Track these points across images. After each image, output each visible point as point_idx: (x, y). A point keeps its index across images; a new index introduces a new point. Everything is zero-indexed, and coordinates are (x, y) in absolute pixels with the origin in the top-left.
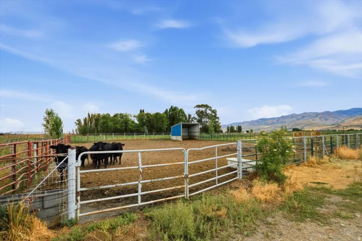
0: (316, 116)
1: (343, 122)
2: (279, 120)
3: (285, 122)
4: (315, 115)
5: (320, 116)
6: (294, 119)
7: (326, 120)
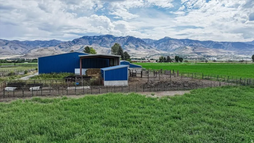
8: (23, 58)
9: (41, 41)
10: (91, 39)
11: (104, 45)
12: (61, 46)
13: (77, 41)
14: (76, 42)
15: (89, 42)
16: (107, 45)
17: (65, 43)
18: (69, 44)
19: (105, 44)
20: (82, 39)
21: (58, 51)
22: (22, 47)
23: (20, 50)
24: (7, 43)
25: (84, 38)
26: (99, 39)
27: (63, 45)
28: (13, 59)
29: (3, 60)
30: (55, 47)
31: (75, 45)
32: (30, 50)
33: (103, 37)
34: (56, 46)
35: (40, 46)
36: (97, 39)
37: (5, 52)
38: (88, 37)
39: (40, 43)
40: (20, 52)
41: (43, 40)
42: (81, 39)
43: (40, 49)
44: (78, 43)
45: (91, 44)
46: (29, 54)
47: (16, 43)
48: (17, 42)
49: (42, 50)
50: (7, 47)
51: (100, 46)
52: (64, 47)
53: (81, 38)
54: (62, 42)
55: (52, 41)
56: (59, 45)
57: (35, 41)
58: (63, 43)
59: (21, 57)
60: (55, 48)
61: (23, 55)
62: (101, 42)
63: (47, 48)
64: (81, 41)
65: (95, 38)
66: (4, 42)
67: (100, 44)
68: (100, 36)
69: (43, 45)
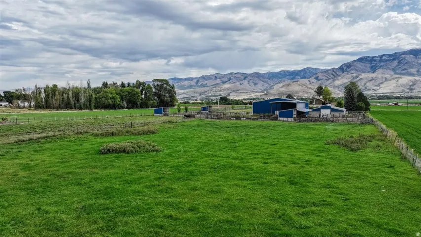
0: (245, 79)
1: (272, 87)
2: (198, 81)
3: (205, 86)
4: (243, 77)
5: (249, 78)
6: (218, 81)
7: (255, 84)
8: (263, 97)
9: (288, 71)
10: (375, 61)
11: (403, 70)
12: (319, 78)
13: (347, 66)
14: (345, 69)
15: (371, 67)
16: (409, 70)
17: (326, 71)
18: (333, 73)
19: (405, 69)
20: (357, 62)
21: (313, 86)
22: (262, 81)
23: (260, 86)
24: (245, 76)
25: (360, 60)
26: (393, 60)
27: (322, 76)
28: (251, 99)
29: (239, 100)
30: (309, 79)
31: (344, 74)
32: (273, 86)
33: (403, 56)
34: (311, 77)
35: (288, 78)
36: (388, 60)
37: (243, 89)
38: (369, 59)
39: (288, 74)
40: (260, 89)
41: (292, 70)
42: (355, 64)
43: (286, 83)
44: (348, 70)
45: (375, 71)
46: (272, 92)
47: (256, 77)
48: (257, 75)
49: (289, 85)
50: (245, 82)
51: (393, 73)
52: (324, 78)
53: (355, 61)
54: (322, 70)
55: (304, 70)
56: (316, 76)
57: (281, 71)
58: (322, 72)
59: (261, 96)
60: (310, 81)
61: (263, 94)
62: (397, 66)
63: (297, 81)
64: (355, 66)
65: (384, 58)
66: (242, 75)
67: (394, 69)
68: (396, 53)
69: (291, 77)
